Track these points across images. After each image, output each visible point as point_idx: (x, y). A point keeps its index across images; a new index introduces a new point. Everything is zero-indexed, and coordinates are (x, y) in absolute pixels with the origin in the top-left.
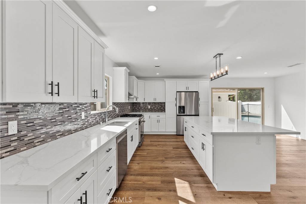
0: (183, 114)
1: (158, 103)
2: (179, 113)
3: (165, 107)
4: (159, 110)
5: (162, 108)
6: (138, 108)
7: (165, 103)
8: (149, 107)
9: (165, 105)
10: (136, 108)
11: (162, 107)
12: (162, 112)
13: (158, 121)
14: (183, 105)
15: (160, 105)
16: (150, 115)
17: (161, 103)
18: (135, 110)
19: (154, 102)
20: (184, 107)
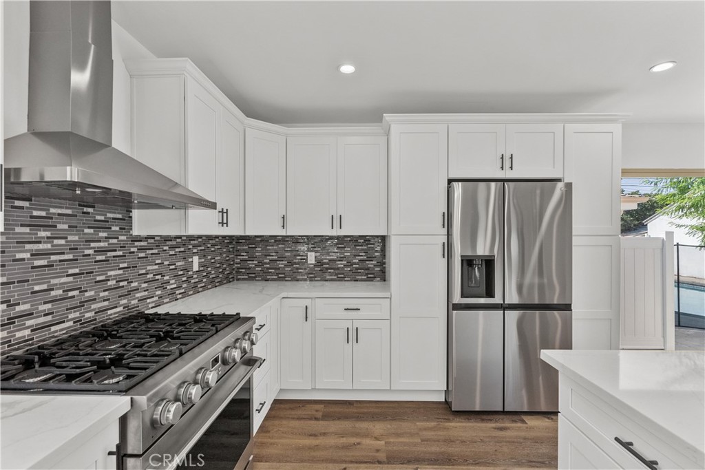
0: (482, 301)
1: (354, 240)
2: (463, 295)
3: (384, 256)
4: (355, 272)
5: (371, 264)
6: (261, 264)
7: (383, 239)
8: (311, 258)
9: (383, 250)
10: (252, 264)
11: (370, 259)
12: (369, 279)
13: (352, 336)
14: (487, 253)
15: (361, 251)
16: (308, 302)
17: (366, 239)
18: (244, 274)
19: (334, 233)
20: (489, 263)
